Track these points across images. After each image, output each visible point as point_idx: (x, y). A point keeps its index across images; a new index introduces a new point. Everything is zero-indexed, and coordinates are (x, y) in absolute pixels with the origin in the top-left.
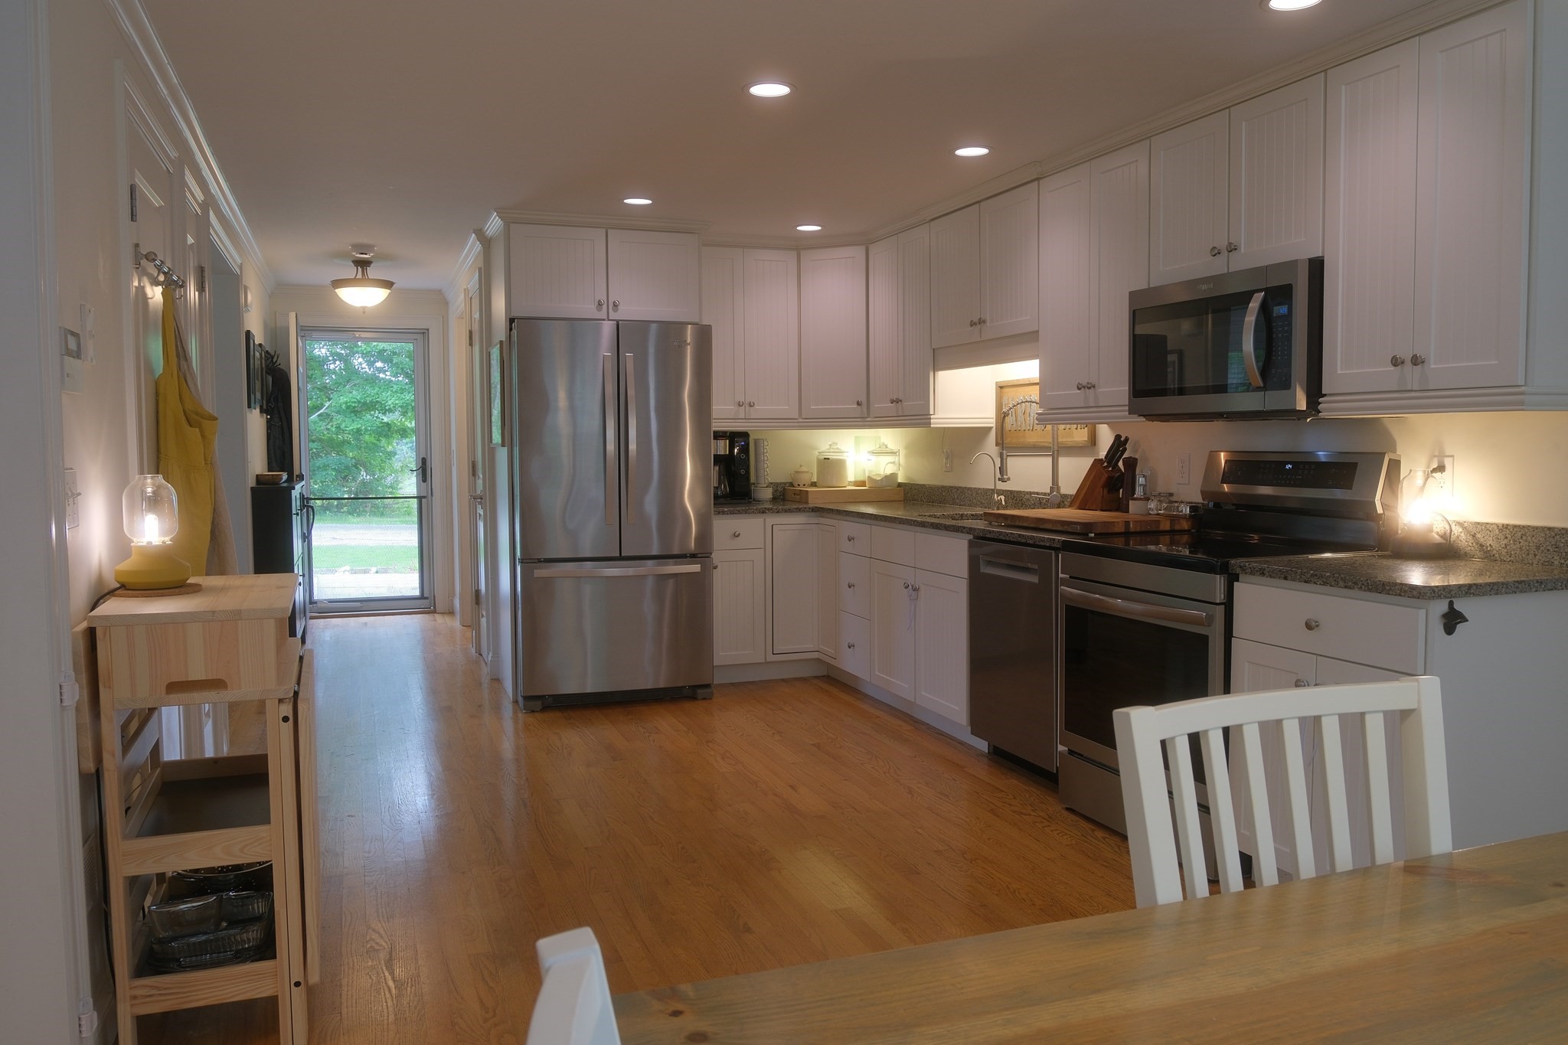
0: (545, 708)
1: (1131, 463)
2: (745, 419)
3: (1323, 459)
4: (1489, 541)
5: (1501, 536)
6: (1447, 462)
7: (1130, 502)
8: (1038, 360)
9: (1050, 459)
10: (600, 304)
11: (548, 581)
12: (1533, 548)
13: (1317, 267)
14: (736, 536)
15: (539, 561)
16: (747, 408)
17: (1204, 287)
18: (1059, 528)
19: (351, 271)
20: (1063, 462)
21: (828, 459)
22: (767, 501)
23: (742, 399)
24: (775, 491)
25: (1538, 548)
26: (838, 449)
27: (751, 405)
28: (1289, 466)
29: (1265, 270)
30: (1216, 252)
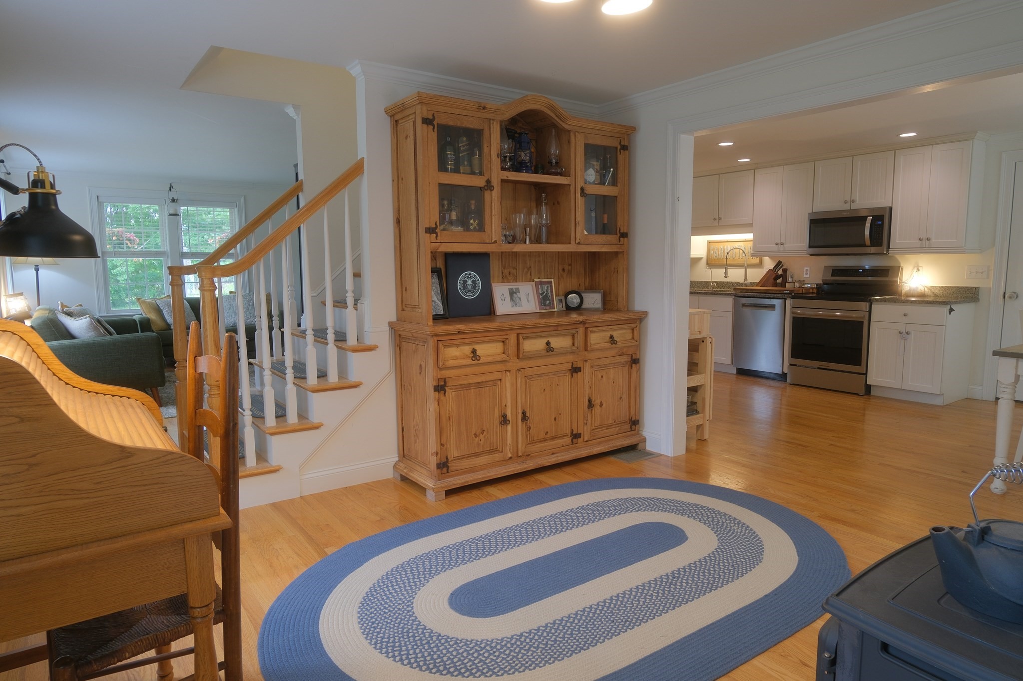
1: (785, 271)
3: (867, 268)
4: (937, 291)
5: (941, 290)
6: (920, 268)
7: (787, 284)
8: (752, 234)
9: (744, 269)
12: (952, 293)
13: (891, 209)
17: (845, 214)
18: (778, 292)
20: (749, 270)
25: (953, 292)
28: (861, 271)
29: (873, 209)
30: (846, 202)
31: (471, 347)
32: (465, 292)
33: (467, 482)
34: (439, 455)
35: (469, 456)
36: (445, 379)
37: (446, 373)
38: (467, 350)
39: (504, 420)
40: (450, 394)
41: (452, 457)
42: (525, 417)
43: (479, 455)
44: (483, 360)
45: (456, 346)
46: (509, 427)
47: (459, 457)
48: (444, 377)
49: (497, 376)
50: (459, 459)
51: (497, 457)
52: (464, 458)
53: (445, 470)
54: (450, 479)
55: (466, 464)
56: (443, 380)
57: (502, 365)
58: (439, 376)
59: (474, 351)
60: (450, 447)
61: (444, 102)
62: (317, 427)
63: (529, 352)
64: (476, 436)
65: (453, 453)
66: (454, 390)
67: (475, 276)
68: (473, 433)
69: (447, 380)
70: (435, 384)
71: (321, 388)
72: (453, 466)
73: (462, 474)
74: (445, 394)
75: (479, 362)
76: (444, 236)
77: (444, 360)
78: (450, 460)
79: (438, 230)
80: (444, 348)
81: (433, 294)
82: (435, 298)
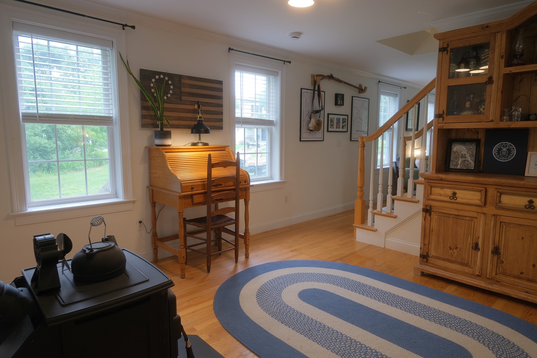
31: (452, 190)
32: (499, 156)
33: (437, 274)
34: (422, 250)
35: (444, 260)
36: (431, 206)
37: (433, 203)
38: (449, 192)
39: (476, 247)
40: (434, 216)
41: (432, 255)
42: (496, 251)
43: (452, 262)
44: (459, 200)
45: (441, 188)
46: (479, 253)
47: (437, 257)
48: (430, 205)
49: (475, 215)
50: (437, 258)
51: (467, 269)
52: (441, 259)
53: (425, 260)
54: (427, 267)
55: (440, 263)
56: (430, 206)
57: (478, 208)
58: (427, 203)
59: (455, 194)
60: (431, 248)
61: (453, 34)
62: (396, 217)
63: (506, 204)
64: (450, 248)
65: (433, 253)
66: (437, 215)
67: (511, 145)
68: (448, 246)
69: (432, 207)
70: (424, 208)
71: (402, 199)
72: (431, 260)
73: (437, 268)
74: (430, 215)
75: (456, 201)
76: (449, 119)
77: (431, 194)
78: (430, 256)
79: (444, 115)
80: (431, 187)
81: (468, 155)
82: (469, 159)
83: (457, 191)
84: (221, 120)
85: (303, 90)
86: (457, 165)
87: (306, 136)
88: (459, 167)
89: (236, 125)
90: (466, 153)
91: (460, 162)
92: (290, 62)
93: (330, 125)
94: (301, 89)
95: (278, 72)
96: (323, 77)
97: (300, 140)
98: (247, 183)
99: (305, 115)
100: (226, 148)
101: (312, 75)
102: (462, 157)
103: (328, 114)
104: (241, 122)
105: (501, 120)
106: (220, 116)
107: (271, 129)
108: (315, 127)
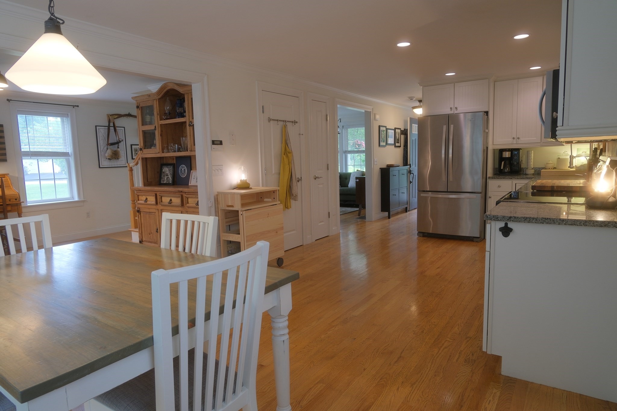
0: (423, 236)
2: (516, 144)
10: (451, 108)
11: (426, 198)
14: (499, 187)
15: (424, 191)
16: (517, 139)
19: (418, 104)
21: (559, 158)
22: (531, 175)
23: (515, 137)
24: (535, 171)
26: (567, 154)
27: (518, 138)
31: (146, 197)
32: (181, 174)
39: (157, 231)
44: (148, 202)
45: (142, 196)
47: (146, 241)
49: (155, 211)
56: (139, 208)
58: (138, 206)
59: (147, 199)
60: (143, 236)
63: (163, 202)
64: (149, 234)
65: (144, 239)
66: (142, 213)
67: (185, 167)
70: (137, 209)
72: (143, 243)
74: (140, 214)
75: (146, 203)
76: (146, 151)
77: (138, 200)
78: (143, 241)
79: (143, 149)
80: (138, 196)
81: (169, 174)
82: (169, 176)
83: (148, 197)
84: (5, 154)
85: (97, 127)
86: (164, 181)
87: (105, 163)
88: (165, 182)
89: (23, 158)
90: (168, 173)
91: (165, 179)
92: (78, 106)
93: (135, 154)
94: (96, 126)
95: (68, 114)
96: (120, 116)
97: (100, 167)
98: (18, 200)
99: (102, 147)
100: (6, 176)
101: (107, 114)
102: (166, 176)
103: (131, 145)
104: (29, 155)
105: (163, 152)
106: (5, 151)
107: (69, 159)
108: (111, 156)
